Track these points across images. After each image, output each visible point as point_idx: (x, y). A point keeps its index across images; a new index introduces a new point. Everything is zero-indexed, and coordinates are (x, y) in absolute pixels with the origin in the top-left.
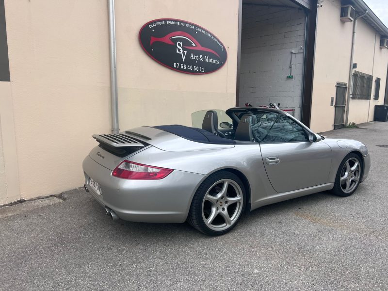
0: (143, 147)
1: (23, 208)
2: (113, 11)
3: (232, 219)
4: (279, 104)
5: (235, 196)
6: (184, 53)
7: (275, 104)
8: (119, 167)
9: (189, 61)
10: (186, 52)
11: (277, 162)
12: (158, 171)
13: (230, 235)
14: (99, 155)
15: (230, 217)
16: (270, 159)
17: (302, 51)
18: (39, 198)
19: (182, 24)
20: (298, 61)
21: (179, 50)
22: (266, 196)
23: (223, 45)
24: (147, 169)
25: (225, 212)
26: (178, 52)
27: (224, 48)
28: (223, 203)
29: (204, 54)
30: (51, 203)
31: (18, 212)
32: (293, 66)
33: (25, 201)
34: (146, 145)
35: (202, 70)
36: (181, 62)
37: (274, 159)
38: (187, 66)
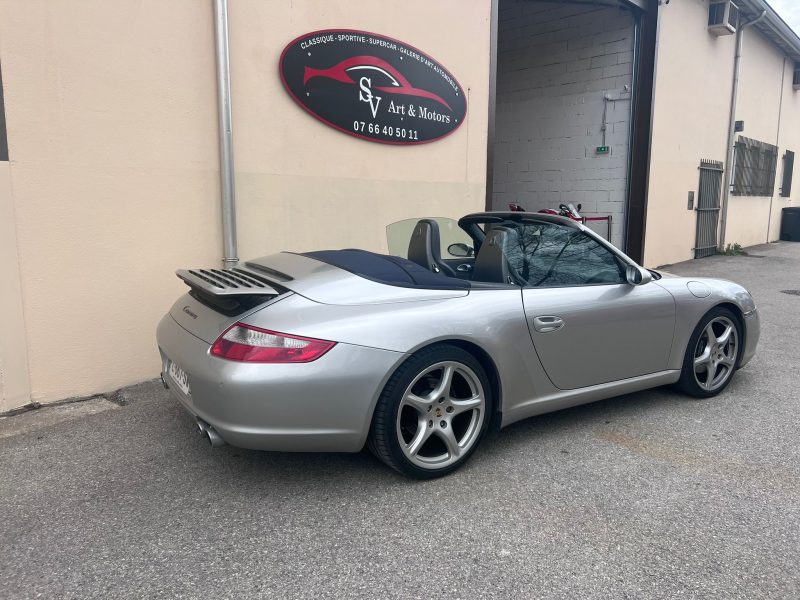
0: (276, 296)
1: (36, 421)
2: (223, 14)
3: (461, 444)
4: (579, 207)
5: (468, 396)
6: (374, 101)
7: (571, 206)
8: (225, 337)
9: (385, 118)
10: (379, 99)
11: (557, 326)
12: (303, 344)
13: (458, 479)
14: (188, 312)
15: (458, 440)
16: (543, 320)
17: (627, 96)
18: (70, 401)
19: (371, 41)
20: (619, 117)
21: (365, 94)
22: (535, 395)
23: (457, 84)
24: (281, 342)
25: (447, 431)
26: (361, 98)
27: (460, 91)
28: (443, 411)
29: (418, 102)
30: (94, 411)
31: (24, 429)
32: (608, 127)
33: (40, 407)
34: (283, 290)
35: (414, 135)
36: (368, 119)
37: (552, 319)
38: (381, 129)
